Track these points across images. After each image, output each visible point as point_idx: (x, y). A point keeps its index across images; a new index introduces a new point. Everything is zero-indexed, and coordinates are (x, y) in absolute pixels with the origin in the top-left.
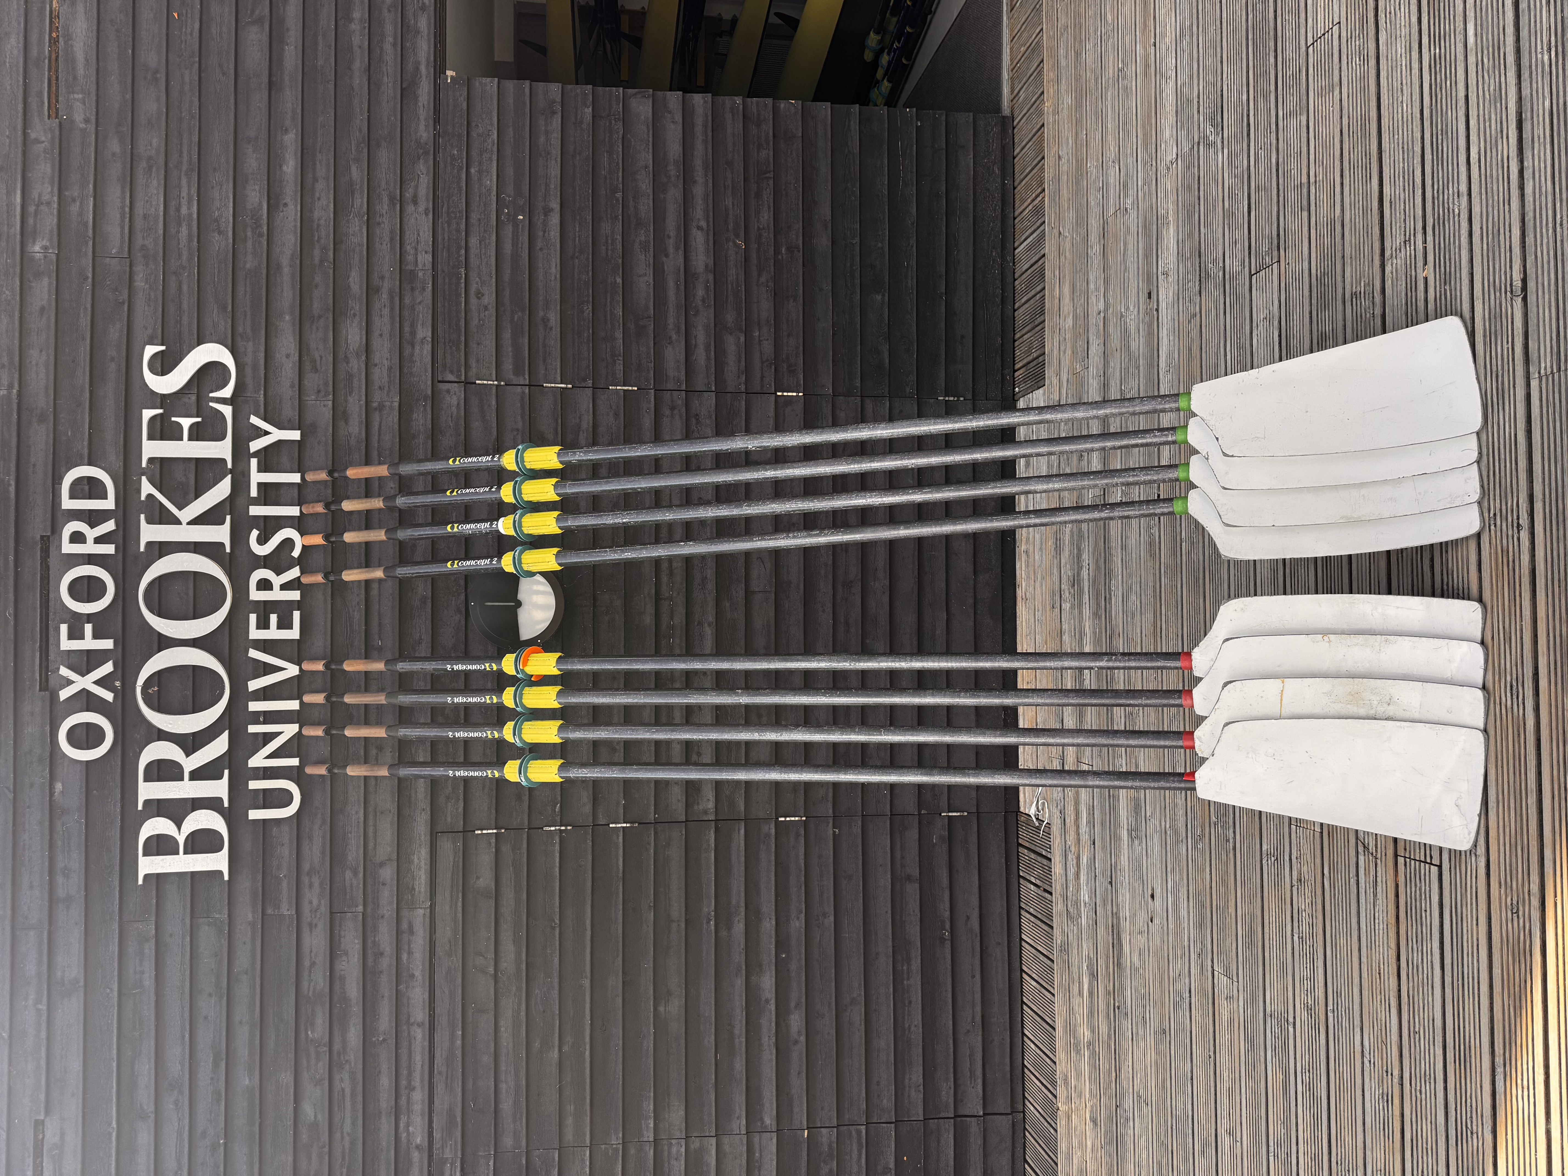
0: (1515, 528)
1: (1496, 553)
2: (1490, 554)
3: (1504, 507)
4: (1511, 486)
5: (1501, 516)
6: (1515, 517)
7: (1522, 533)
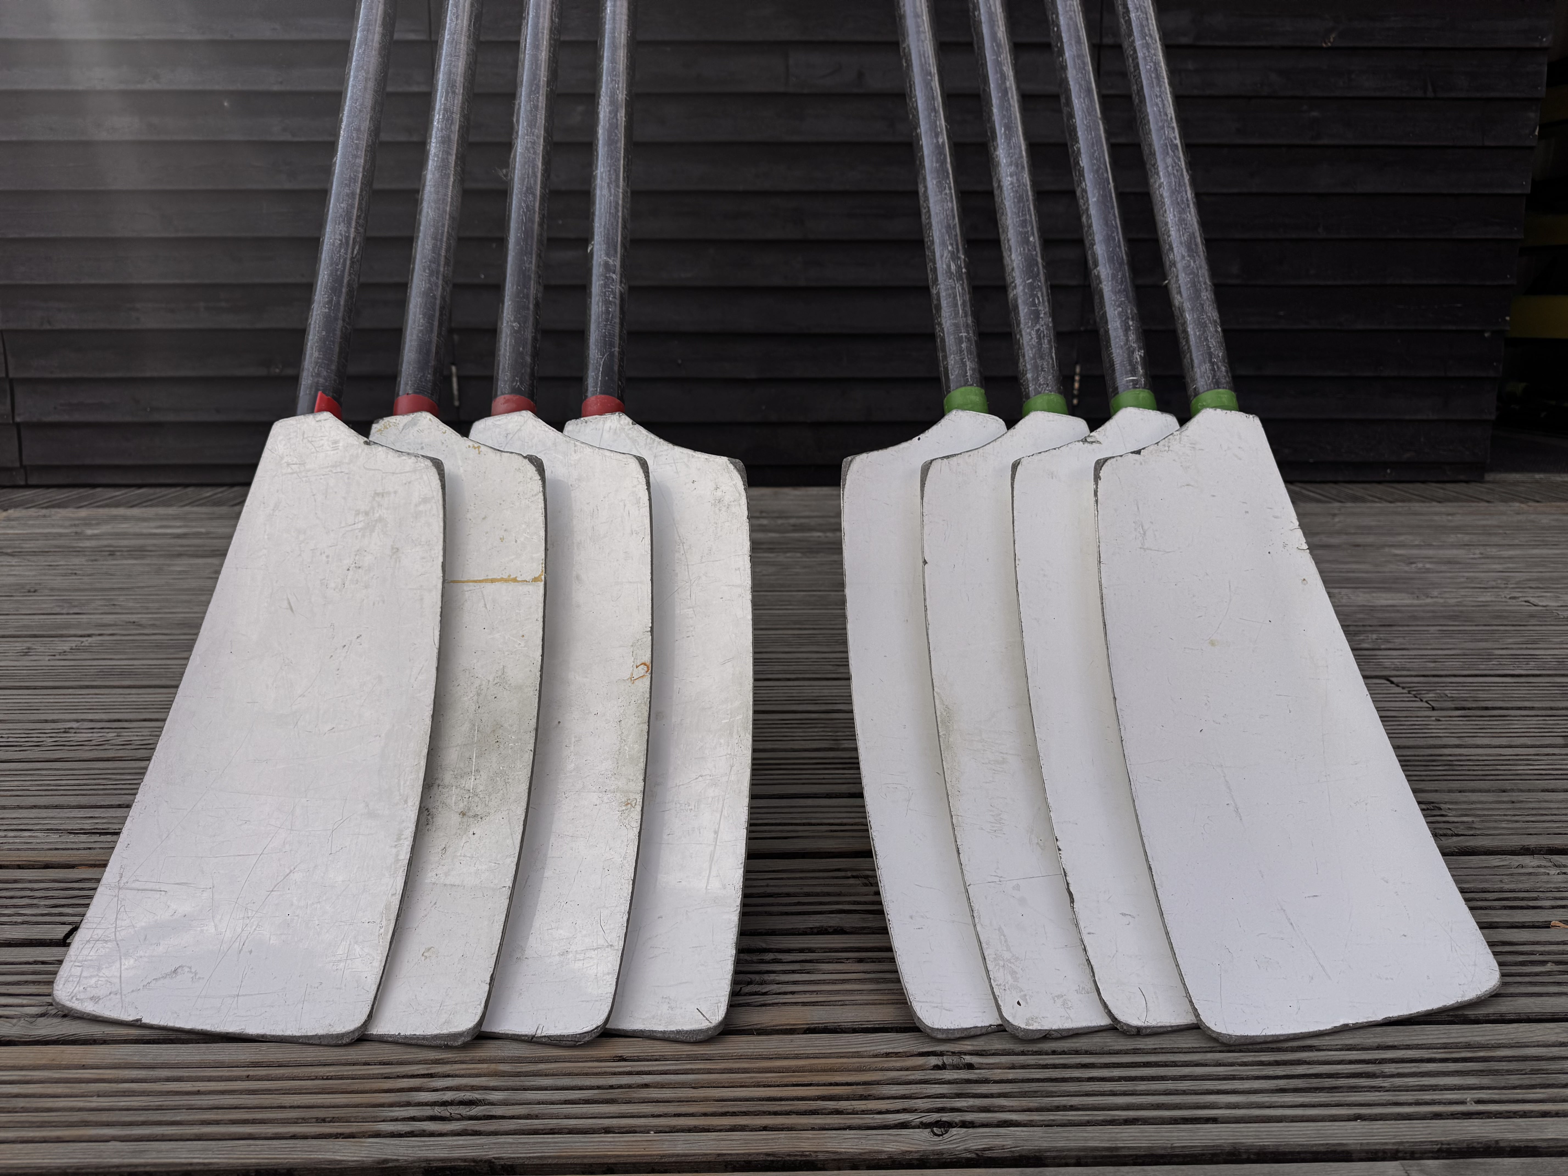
0: (935, 1117)
1: (860, 1070)
2: (858, 1055)
3: (995, 1089)
4: (1058, 1108)
5: (968, 1081)
6: (969, 1117)
7: (925, 1133)
